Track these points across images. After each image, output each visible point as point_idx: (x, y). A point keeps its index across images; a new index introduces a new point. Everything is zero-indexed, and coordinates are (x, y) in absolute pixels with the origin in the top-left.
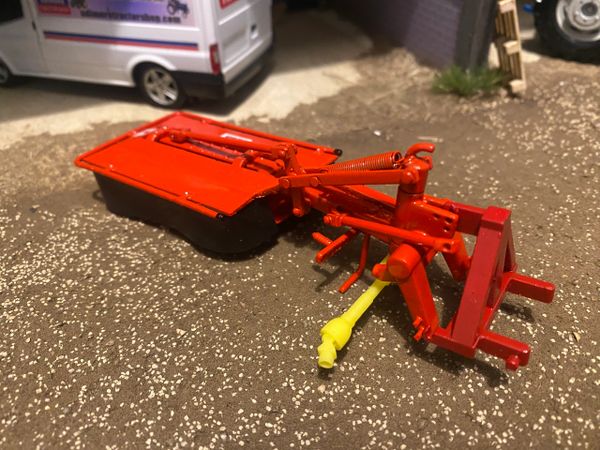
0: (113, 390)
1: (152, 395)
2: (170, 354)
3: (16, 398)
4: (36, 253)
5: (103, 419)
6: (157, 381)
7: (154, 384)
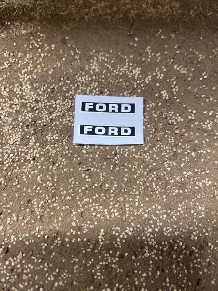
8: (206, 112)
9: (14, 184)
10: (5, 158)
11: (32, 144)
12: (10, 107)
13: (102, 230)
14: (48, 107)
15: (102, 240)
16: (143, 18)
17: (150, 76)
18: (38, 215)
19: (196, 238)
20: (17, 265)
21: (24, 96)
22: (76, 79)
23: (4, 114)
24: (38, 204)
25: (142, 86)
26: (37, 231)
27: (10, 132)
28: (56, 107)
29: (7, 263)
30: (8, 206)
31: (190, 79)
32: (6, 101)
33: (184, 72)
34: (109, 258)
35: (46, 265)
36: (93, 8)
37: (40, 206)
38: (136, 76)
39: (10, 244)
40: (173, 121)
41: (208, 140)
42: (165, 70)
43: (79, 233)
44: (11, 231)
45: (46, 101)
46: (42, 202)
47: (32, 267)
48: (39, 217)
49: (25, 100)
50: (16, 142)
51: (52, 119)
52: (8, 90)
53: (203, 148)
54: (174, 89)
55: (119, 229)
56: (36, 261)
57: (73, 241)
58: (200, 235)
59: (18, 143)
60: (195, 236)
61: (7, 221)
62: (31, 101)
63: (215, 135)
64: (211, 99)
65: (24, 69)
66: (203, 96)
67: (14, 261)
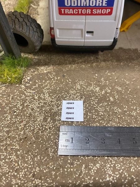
0: (94, 170)
1: (108, 179)
2: (114, 162)
3: (62, 162)
4: (66, 97)
5: (91, 182)
6: (109, 173)
7: (108, 174)
8: (132, 107)
9: (39, 140)
10: (35, 127)
11: (49, 121)
12: (39, 104)
13: (84, 165)
14: (56, 104)
15: (84, 171)
16: (99, 66)
17: (104, 91)
18: (51, 157)
19: (134, 171)
20: (39, 183)
21: (46, 99)
22: (69, 92)
23: (35, 107)
24: (51, 151)
25: (101, 95)
26: (50, 165)
27: (38, 115)
28: (60, 104)
29: (34, 182)
30: (36, 151)
31: (123, 92)
32: (36, 101)
33: (120, 89)
34: (88, 180)
35: (54, 183)
36: (77, 62)
37: (52, 152)
38: (97, 91)
39: (36, 172)
40: (117, 111)
41: (134, 120)
42: (111, 88)
43: (72, 166)
44: (36, 165)
45: (56, 102)
46: (53, 150)
47: (47, 185)
48: (51, 158)
49: (46, 101)
50: (41, 120)
51: (58, 110)
52: (38, 96)
53: (133, 124)
54: (116, 97)
55: (92, 164)
56: (49, 181)
57: (69, 171)
58: (136, 169)
59: (42, 120)
60: (133, 169)
61: (35, 159)
62: (49, 101)
63: (138, 118)
64: (134, 101)
65: (45, 87)
66: (130, 100)
67: (38, 181)
